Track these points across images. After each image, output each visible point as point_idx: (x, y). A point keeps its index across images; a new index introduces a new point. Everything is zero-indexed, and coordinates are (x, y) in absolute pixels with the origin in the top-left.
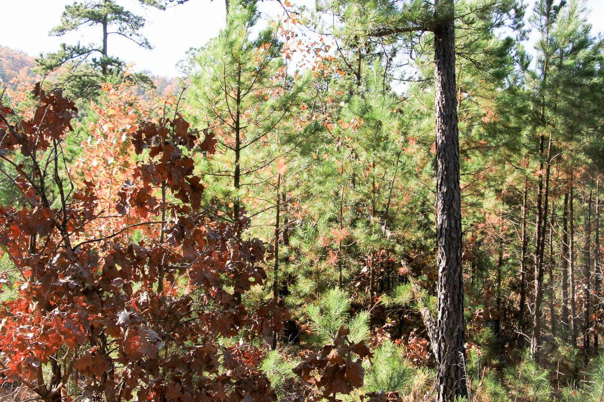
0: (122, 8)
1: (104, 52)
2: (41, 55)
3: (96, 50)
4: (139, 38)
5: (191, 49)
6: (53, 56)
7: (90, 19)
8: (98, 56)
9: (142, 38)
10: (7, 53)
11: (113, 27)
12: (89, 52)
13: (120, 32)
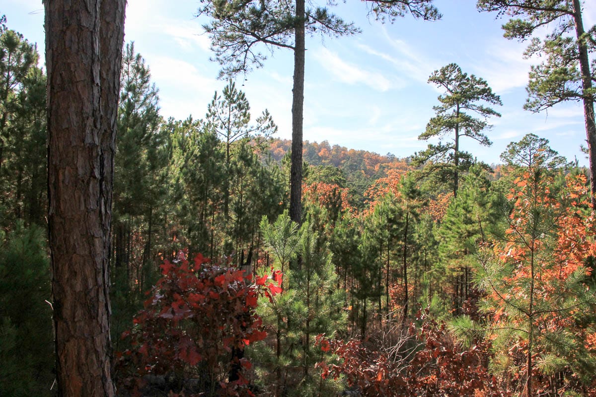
0: (470, 117)
1: (456, 149)
2: (416, 154)
3: (451, 148)
4: (480, 137)
5: (512, 143)
6: (423, 153)
7: (447, 126)
8: (453, 151)
9: (483, 138)
10: (368, 156)
11: (462, 131)
12: (446, 149)
13: (467, 133)
